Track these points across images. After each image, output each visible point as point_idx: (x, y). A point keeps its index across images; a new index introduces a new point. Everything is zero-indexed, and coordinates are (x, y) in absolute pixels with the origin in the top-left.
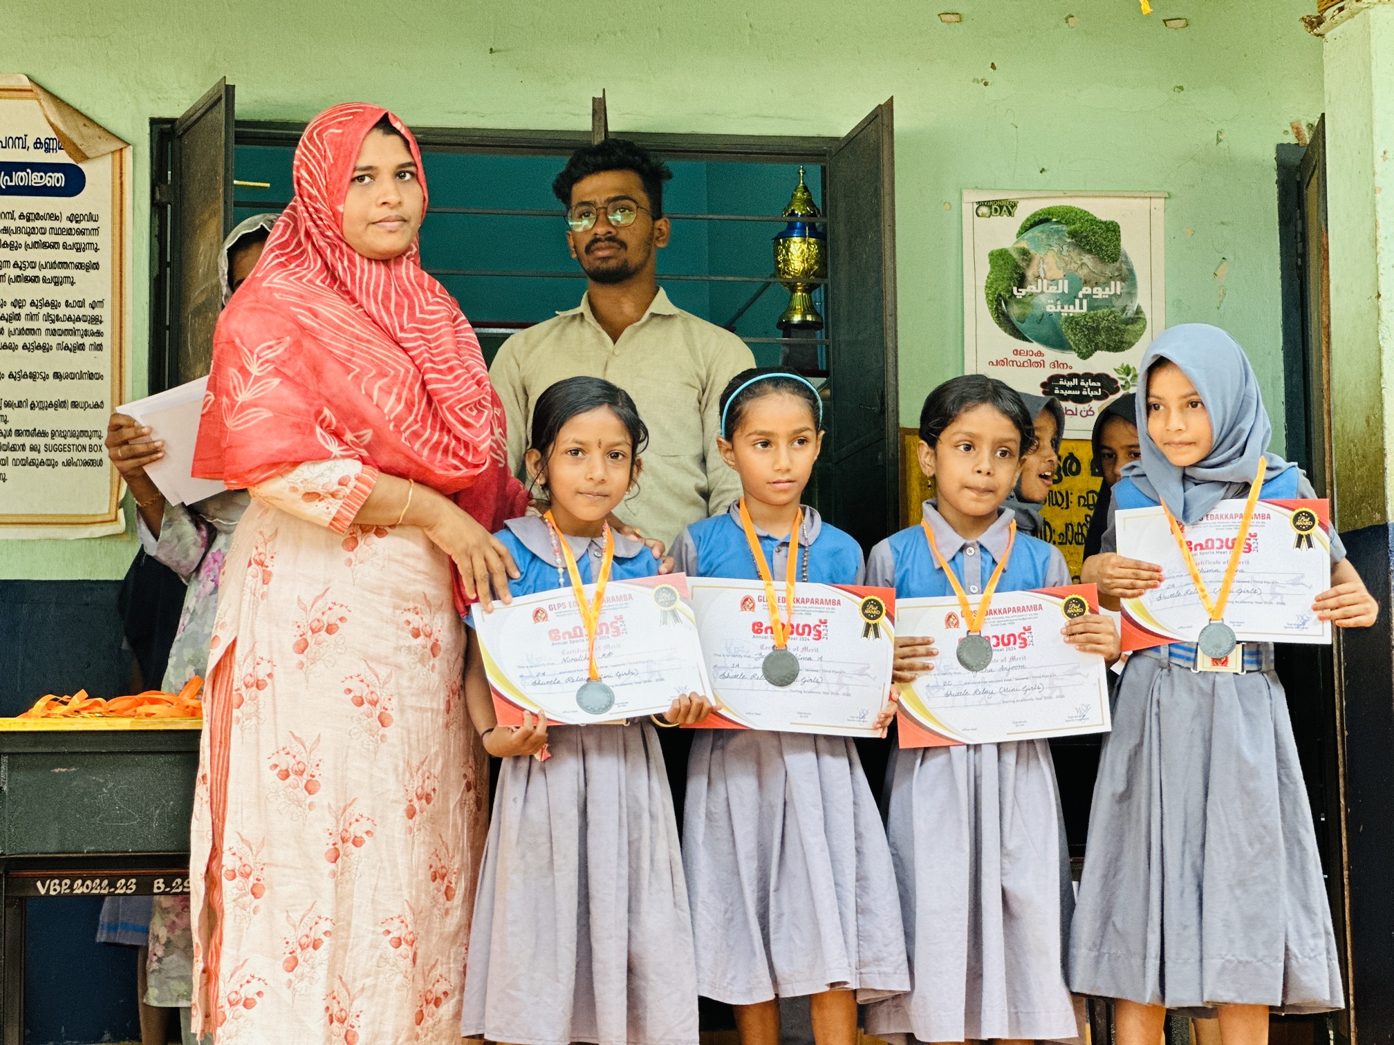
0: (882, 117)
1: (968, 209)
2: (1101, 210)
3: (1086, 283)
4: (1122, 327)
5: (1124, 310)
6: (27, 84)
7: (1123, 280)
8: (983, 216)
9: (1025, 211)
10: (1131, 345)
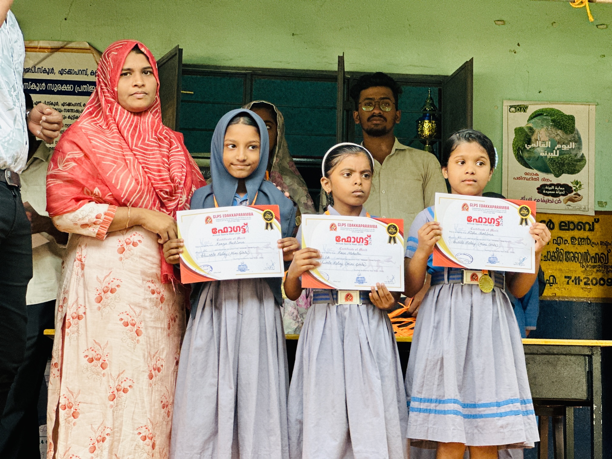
0: (467, 67)
1: (506, 109)
2: (566, 110)
3: (559, 143)
4: (575, 163)
5: (576, 155)
6: (88, 46)
7: (575, 142)
8: (513, 112)
9: (532, 109)
10: (579, 171)
